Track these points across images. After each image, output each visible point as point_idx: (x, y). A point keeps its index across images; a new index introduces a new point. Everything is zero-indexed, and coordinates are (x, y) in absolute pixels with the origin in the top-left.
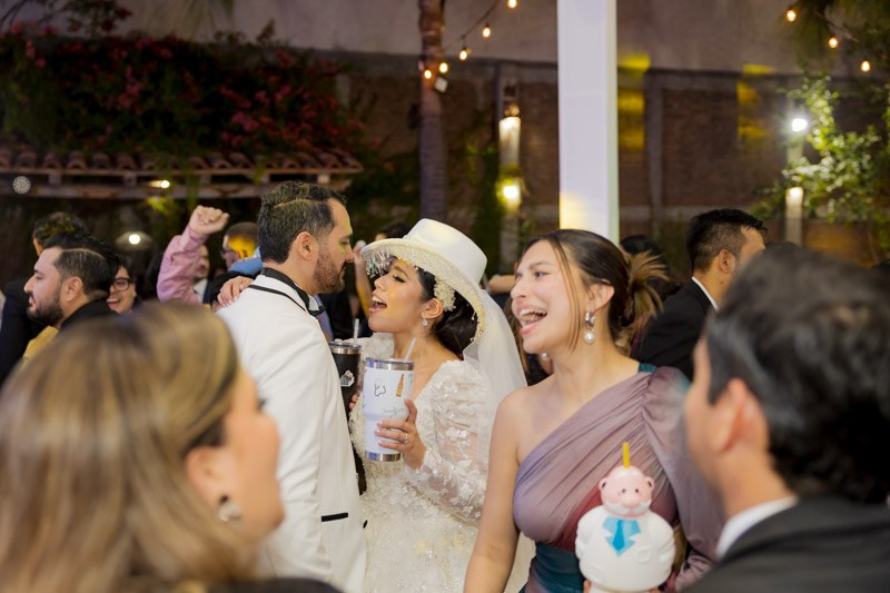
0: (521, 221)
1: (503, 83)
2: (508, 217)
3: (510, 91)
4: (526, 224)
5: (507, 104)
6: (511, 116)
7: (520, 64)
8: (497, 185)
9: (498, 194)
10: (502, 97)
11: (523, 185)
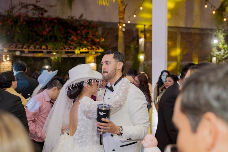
0: (144, 65)
2: (141, 63)
3: (142, 32)
4: (145, 65)
6: (142, 38)
8: (138, 55)
9: (139, 58)
11: (145, 56)
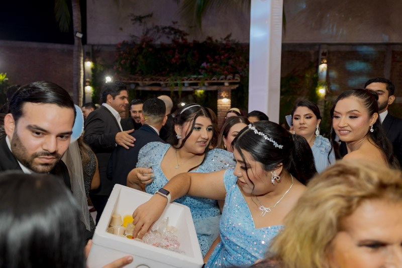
0: (325, 101)
1: (321, 52)
2: (320, 100)
3: (324, 54)
4: (327, 103)
5: (322, 59)
6: (323, 63)
7: (329, 44)
8: (317, 88)
9: (317, 92)
10: (321, 56)
11: (327, 90)
